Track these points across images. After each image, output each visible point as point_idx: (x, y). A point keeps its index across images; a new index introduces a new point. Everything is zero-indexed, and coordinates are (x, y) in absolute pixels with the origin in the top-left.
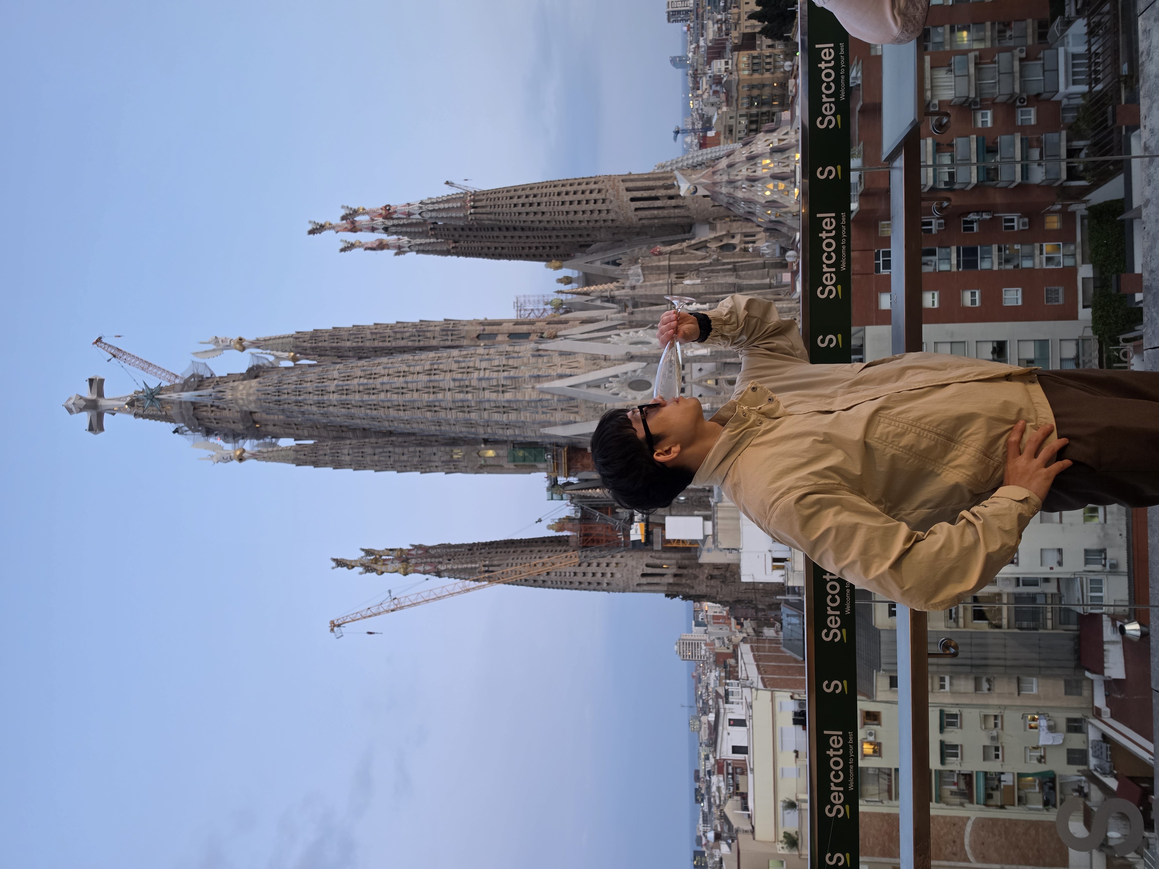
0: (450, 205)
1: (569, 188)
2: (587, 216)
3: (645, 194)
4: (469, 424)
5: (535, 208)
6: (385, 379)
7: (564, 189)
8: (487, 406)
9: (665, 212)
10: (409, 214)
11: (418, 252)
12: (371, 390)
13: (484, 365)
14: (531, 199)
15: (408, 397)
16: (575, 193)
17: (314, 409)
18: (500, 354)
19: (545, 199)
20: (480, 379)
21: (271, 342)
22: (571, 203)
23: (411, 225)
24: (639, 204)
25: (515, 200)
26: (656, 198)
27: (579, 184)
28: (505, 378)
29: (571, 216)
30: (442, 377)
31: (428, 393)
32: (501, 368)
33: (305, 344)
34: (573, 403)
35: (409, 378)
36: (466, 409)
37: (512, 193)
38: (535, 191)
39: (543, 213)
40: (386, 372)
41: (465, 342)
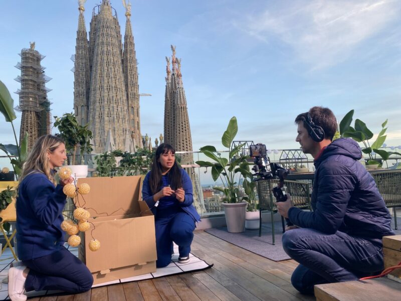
0: (182, 99)
4: (95, 102)
5: (181, 130)
6: (113, 70)
8: (102, 110)
11: (166, 86)
12: (108, 64)
13: (119, 109)
14: (184, 129)
15: (105, 78)
16: (187, 145)
18: (124, 116)
19: (184, 134)
20: (113, 107)
21: (129, 26)
23: (175, 84)
25: (184, 123)
28: (114, 118)
30: (114, 92)
31: (107, 86)
32: (118, 116)
33: (128, 40)
34: (103, 145)
35: (113, 79)
36: (100, 102)
37: (186, 122)
40: (116, 70)
41: (130, 102)
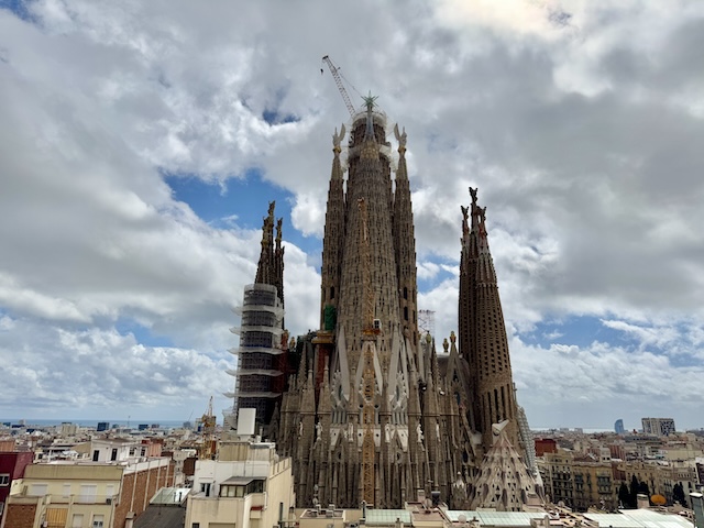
2: (483, 359)
3: (500, 400)
4: (348, 282)
5: (488, 326)
9: (488, 414)
11: (462, 253)
12: (370, 223)
14: (493, 323)
16: (499, 352)
17: (359, 191)
18: (392, 301)
19: (494, 333)
20: (375, 288)
22: (492, 350)
23: (476, 248)
24: (493, 395)
26: (497, 408)
29: (483, 349)
30: (377, 265)
32: (382, 302)
33: (401, 186)
35: (377, 246)
36: (357, 280)
38: (499, 326)
40: (381, 232)
41: (402, 279)
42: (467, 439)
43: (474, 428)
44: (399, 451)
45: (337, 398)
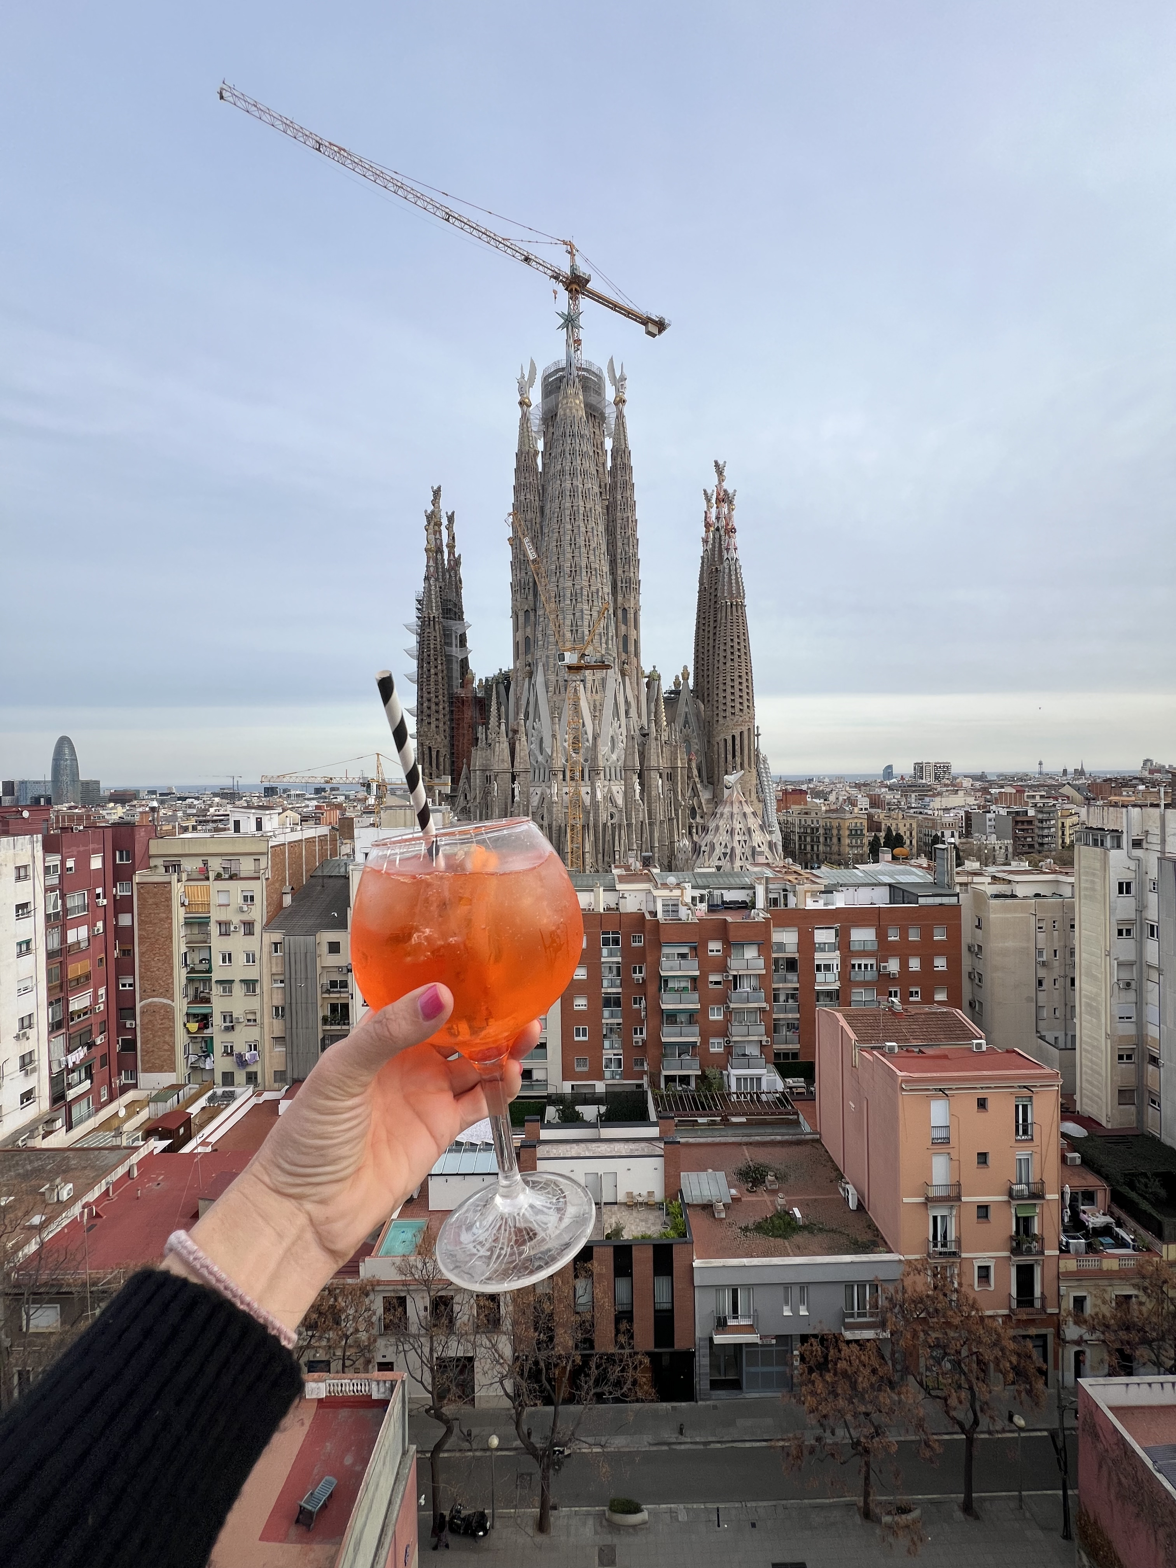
0: (734, 585)
1: (745, 684)
2: (721, 699)
3: (738, 747)
5: (729, 657)
6: (583, 529)
7: (744, 680)
8: (560, 617)
9: (722, 763)
10: (728, 549)
11: (703, 558)
12: (574, 516)
15: (568, 549)
16: (740, 690)
17: (559, 467)
19: (737, 665)
20: (582, 611)
21: (621, 429)
22: (733, 687)
23: (720, 551)
24: (730, 742)
25: (736, 640)
26: (734, 756)
27: (748, 693)
28: (583, 632)
29: (721, 687)
30: (584, 578)
31: (571, 567)
33: (619, 459)
34: (562, 689)
35: (583, 550)
36: (557, 599)
37: (742, 637)
38: (743, 657)
39: (725, 663)
40: (589, 530)
41: (620, 599)
42: (695, 793)
43: (705, 780)
44: (614, 810)
45: (537, 753)
